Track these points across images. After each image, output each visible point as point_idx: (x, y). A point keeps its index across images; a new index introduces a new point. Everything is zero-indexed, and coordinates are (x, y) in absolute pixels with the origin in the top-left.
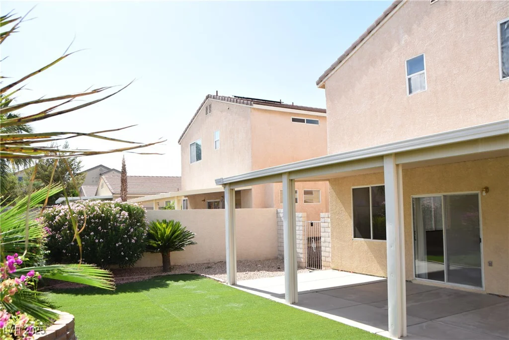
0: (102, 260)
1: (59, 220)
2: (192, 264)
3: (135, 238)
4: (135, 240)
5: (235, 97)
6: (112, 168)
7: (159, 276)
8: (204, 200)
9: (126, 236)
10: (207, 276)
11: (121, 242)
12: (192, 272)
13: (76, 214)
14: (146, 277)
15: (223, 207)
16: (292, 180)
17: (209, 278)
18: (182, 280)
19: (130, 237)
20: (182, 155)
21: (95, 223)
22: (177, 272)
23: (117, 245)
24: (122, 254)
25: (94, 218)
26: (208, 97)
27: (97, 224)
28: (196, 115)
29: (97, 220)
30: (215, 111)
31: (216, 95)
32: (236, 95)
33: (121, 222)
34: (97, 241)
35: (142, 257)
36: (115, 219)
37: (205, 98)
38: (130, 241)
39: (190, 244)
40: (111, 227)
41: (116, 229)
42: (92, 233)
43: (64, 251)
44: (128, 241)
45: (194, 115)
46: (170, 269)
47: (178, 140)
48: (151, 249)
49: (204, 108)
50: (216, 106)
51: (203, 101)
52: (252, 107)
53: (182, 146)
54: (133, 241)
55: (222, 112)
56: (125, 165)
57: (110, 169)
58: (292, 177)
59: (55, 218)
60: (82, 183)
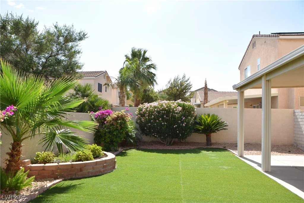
0: (166, 135)
1: (144, 111)
2: (227, 143)
3: (185, 123)
4: (185, 124)
5: (272, 34)
6: (211, 89)
7: (202, 148)
8: (252, 105)
9: (180, 122)
10: (231, 150)
11: (177, 125)
12: (224, 147)
13: (152, 107)
14: (192, 148)
15: (261, 108)
16: (268, 81)
17: (231, 152)
18: (212, 151)
19: (182, 122)
20: (240, 77)
21: (162, 113)
22: (215, 147)
23: (174, 127)
24: (178, 132)
25: (162, 110)
26: (253, 36)
27: (164, 114)
28: (247, 50)
29: (163, 112)
30: (258, 45)
31: (259, 34)
32: (273, 33)
33: (177, 113)
34: (163, 123)
35: (191, 135)
36: (173, 112)
37: (252, 37)
38: (182, 125)
39: (222, 129)
40: (171, 116)
41: (174, 117)
42: (160, 119)
43: (146, 128)
44: (181, 125)
45: (246, 50)
46: (211, 144)
47: (238, 68)
48: (197, 131)
49: (251, 44)
50: (258, 42)
51: (251, 40)
52: (279, 38)
53: (240, 71)
54: (184, 125)
55: (261, 45)
56: (207, 84)
57: (210, 89)
58: (268, 78)
59: (142, 110)
60: (193, 97)
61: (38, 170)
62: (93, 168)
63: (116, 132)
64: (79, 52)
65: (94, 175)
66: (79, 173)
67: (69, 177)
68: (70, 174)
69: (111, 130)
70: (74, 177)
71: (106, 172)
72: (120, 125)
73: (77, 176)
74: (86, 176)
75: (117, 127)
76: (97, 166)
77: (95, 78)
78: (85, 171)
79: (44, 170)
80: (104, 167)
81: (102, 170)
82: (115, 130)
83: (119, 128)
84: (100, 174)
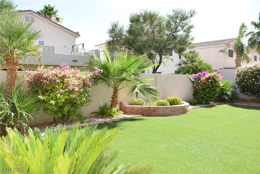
34: (256, 83)
42: (253, 79)
61: (129, 109)
62: (163, 111)
63: (208, 89)
64: (192, 27)
65: (164, 115)
66: (154, 113)
67: (147, 115)
68: (148, 113)
69: (204, 88)
70: (150, 115)
71: (173, 114)
72: (211, 84)
73: (152, 115)
74: (158, 115)
75: (209, 85)
76: (167, 110)
77: (224, 45)
78: (157, 112)
79: (133, 109)
80: (172, 111)
81: (170, 113)
82: (207, 88)
83: (210, 86)
84: (169, 115)
